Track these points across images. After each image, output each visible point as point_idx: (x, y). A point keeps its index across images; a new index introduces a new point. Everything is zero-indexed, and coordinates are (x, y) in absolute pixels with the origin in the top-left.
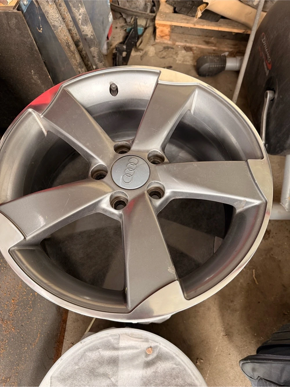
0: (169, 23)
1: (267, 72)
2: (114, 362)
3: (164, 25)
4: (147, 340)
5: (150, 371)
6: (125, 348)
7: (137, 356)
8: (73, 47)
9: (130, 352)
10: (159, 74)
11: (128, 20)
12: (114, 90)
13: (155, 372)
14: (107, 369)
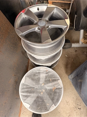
0: (52, 1)
1: (75, 10)
2: (39, 73)
3: (50, 2)
4: (46, 69)
5: (47, 75)
6: (42, 70)
7: (44, 72)
8: (29, 4)
9: (43, 71)
10: (47, 5)
11: (41, 1)
12: (38, 9)
13: (48, 75)
14: (38, 74)
